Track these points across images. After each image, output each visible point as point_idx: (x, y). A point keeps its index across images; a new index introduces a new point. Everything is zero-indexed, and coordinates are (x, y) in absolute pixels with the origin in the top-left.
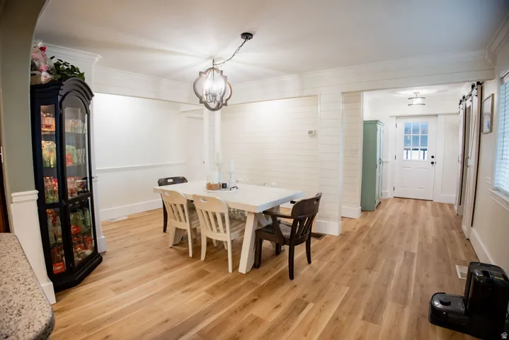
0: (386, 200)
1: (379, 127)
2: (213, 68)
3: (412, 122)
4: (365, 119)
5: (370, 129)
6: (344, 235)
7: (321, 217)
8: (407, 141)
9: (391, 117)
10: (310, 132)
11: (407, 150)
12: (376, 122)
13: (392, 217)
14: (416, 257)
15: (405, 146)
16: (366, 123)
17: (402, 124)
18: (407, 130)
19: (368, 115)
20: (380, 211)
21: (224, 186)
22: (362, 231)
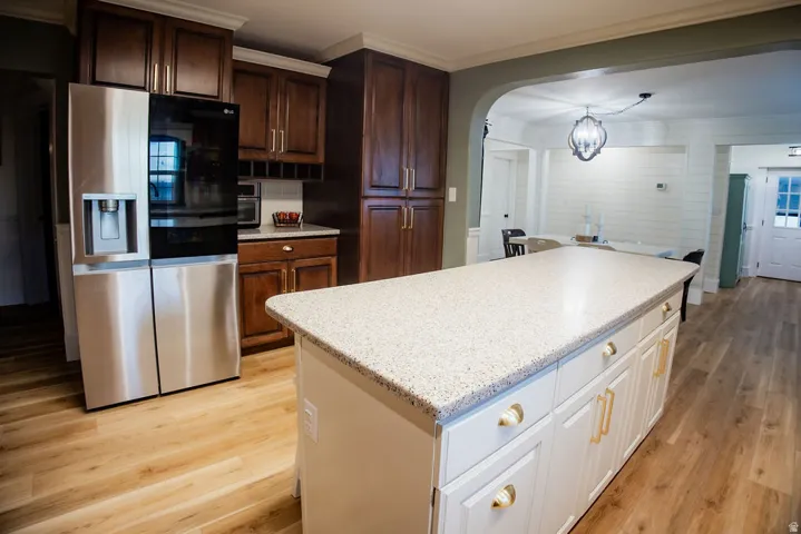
0: (748, 279)
1: (746, 181)
2: (587, 117)
3: (790, 175)
4: (732, 172)
5: (737, 182)
8: (781, 202)
9: (762, 168)
10: (660, 186)
11: (783, 215)
12: (745, 176)
13: (758, 296)
15: (778, 207)
16: (733, 177)
17: (774, 179)
18: (783, 185)
19: (735, 169)
20: (742, 289)
21: (595, 239)
22: (726, 303)
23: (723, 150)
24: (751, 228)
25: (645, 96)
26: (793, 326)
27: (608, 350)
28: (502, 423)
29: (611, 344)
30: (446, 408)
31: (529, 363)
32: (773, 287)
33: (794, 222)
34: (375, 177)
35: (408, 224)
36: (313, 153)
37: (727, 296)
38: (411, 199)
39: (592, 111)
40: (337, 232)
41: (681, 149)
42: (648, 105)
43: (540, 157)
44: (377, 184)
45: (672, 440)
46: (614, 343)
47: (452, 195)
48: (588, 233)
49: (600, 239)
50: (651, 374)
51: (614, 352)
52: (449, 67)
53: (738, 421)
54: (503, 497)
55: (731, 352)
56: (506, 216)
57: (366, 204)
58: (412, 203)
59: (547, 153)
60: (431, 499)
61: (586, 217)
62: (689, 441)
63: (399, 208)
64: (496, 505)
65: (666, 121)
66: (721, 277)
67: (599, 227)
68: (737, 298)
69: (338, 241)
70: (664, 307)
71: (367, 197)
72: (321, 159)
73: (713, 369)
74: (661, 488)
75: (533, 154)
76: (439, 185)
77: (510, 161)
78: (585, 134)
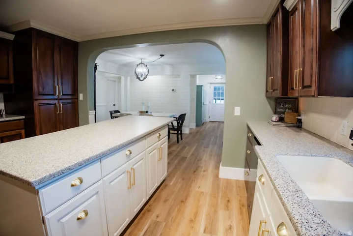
0: (206, 122)
1: (203, 88)
2: (142, 63)
3: (217, 85)
4: (197, 84)
5: (199, 88)
6: (190, 133)
7: (184, 127)
8: (215, 95)
9: (208, 83)
10: (173, 90)
11: (216, 99)
12: (202, 86)
13: (209, 128)
14: (218, 138)
15: (214, 97)
16: (198, 86)
17: (212, 87)
18: (215, 89)
19: (198, 83)
20: (204, 126)
21: (147, 112)
22: (197, 132)
23: (193, 77)
24: (206, 105)
25: (162, 55)
26: (217, 137)
27: (128, 153)
28: (72, 186)
29: (129, 151)
30: (36, 182)
31: (81, 160)
32: (214, 124)
33: (223, 102)
34: (41, 89)
35: (60, 111)
36: (8, 78)
37: (198, 129)
38: (61, 99)
39: (144, 61)
40: (24, 117)
41: (178, 76)
42: (163, 59)
43: (126, 79)
44: (42, 93)
45: (171, 184)
46: (131, 150)
47: (81, 97)
48: (144, 110)
49: (149, 112)
50: (157, 160)
51: (131, 153)
52: (77, 40)
53: (195, 172)
54: (82, 215)
55: (196, 148)
56: (114, 105)
57: (36, 103)
58: (61, 101)
59: (129, 78)
60: (42, 221)
61: (143, 103)
62: (177, 182)
63: (55, 104)
64: (78, 219)
65: (172, 65)
66: (196, 122)
67: (148, 107)
68: (201, 130)
69: (25, 122)
70: (158, 135)
71: (36, 100)
72: (12, 82)
73: (189, 156)
74: (166, 201)
75: (123, 78)
76: (75, 92)
77: (114, 81)
78: (141, 70)
